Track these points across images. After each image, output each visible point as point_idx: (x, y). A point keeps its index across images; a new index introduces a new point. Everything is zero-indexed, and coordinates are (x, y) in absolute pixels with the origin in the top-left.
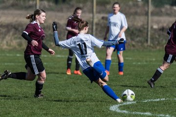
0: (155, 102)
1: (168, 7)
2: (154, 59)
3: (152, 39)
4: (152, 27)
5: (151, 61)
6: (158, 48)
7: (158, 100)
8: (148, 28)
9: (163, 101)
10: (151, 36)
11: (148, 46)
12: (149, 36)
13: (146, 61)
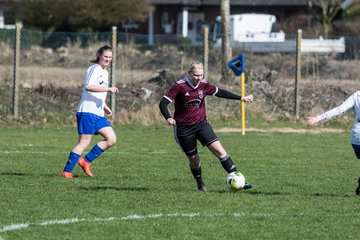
0: (62, 225)
1: (38, 48)
2: (31, 145)
3: (22, 107)
4: (21, 86)
5: (26, 149)
6: (32, 123)
7: (66, 221)
8: (14, 88)
9: (76, 223)
10: (19, 101)
11: (14, 119)
12: (16, 102)
13: (19, 149)
